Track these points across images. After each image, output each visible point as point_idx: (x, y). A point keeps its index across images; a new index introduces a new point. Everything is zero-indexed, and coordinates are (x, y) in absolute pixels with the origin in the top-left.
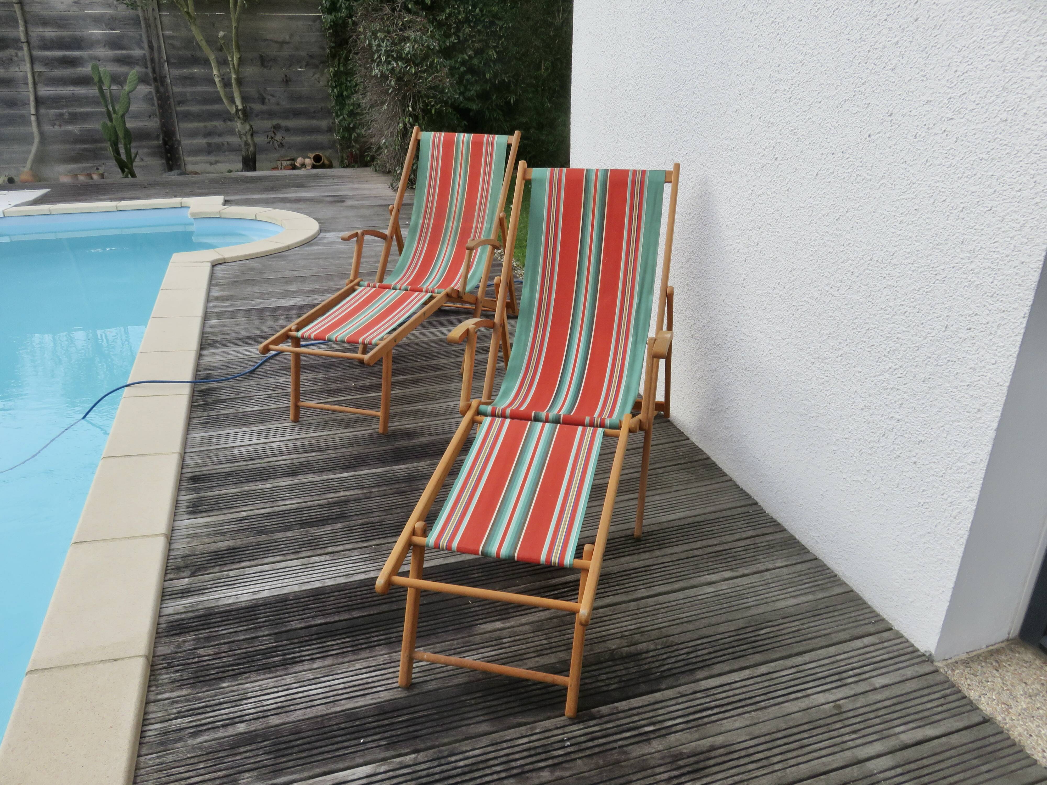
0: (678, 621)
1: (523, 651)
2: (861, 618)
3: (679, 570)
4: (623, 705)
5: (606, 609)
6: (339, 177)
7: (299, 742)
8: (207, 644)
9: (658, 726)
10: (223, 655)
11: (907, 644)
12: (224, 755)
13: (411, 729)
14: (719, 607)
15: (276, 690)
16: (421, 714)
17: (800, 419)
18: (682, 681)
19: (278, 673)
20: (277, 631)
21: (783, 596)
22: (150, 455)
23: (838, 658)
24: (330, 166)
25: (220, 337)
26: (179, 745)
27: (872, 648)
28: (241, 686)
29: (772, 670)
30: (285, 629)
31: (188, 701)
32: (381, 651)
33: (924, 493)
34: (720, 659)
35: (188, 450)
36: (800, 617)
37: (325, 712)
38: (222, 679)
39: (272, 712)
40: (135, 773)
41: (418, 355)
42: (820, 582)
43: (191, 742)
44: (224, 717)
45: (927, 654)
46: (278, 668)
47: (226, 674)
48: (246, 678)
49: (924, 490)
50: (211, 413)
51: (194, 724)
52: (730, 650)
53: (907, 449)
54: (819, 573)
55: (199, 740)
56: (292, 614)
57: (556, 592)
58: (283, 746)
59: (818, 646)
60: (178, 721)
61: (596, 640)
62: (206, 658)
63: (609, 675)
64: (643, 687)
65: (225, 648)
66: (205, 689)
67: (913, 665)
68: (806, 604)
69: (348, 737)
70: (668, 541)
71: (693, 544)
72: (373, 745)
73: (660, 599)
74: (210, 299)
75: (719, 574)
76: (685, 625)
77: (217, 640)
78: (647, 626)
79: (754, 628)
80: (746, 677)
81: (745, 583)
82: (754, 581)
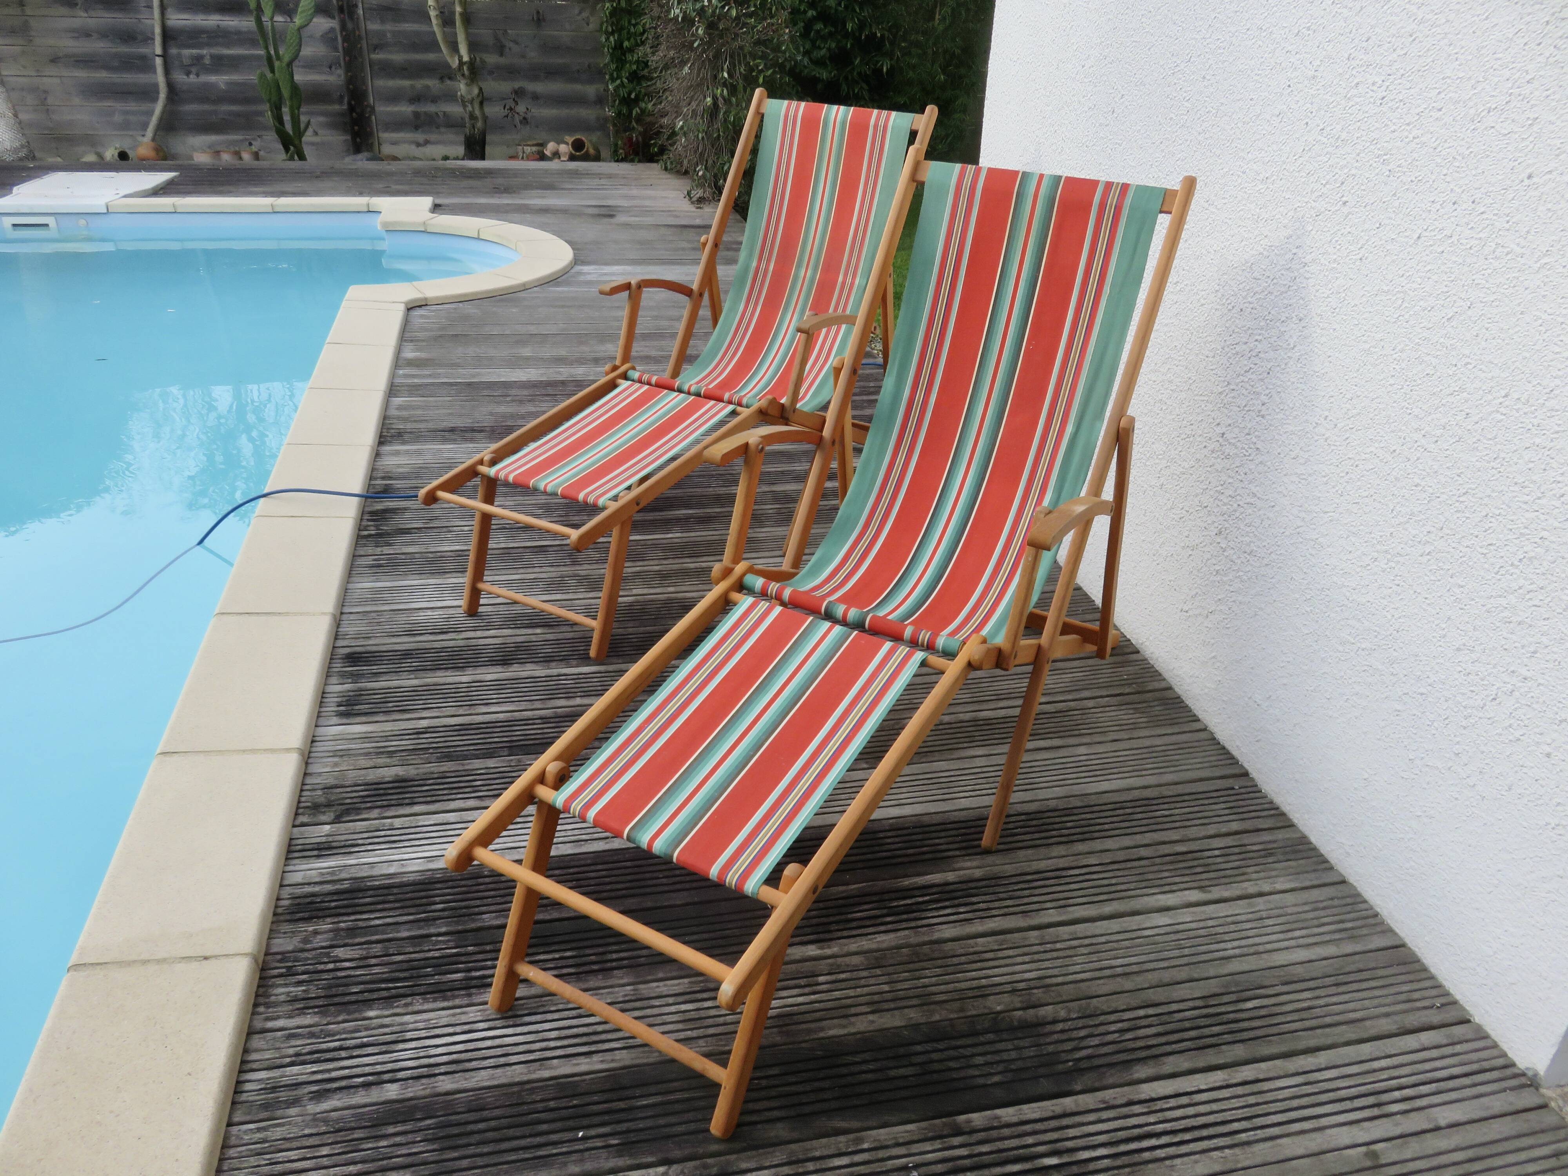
0: (1107, 972)
1: (849, 1001)
2: (1416, 995)
3: (1114, 881)
4: (1008, 1114)
5: (989, 939)
6: (610, 176)
7: (481, 1126)
8: (350, 941)
9: (1065, 1159)
10: (373, 961)
11: (1494, 1052)
12: (362, 1135)
13: (662, 1121)
14: (1176, 953)
15: (450, 1030)
16: (678, 1096)
17: (1341, 649)
18: (1111, 1081)
19: (457, 1002)
20: (460, 928)
21: (1286, 944)
22: (287, 614)
23: (1376, 1065)
24: (597, 158)
25: (409, 426)
26: (293, 1111)
27: (1435, 1053)
28: (398, 1019)
29: (1261, 1076)
30: (473, 925)
31: (312, 1035)
32: (622, 978)
33: (1560, 808)
34: (1175, 1047)
35: (346, 610)
36: (1312, 984)
37: (525, 1078)
38: (368, 1003)
39: (443, 1069)
40: (222, 1153)
41: (713, 476)
42: (1349, 925)
43: (313, 1108)
44: (367, 1070)
45: (1530, 1073)
46: (457, 993)
47: (375, 995)
48: (406, 1005)
49: (1559, 804)
50: (386, 550)
51: (319, 1077)
52: (1193, 1034)
53: (1537, 730)
54: (1349, 908)
55: (326, 1105)
56: (485, 901)
57: (909, 901)
58: (456, 1130)
59: (1343, 1040)
60: (295, 1069)
61: (970, 994)
62: (347, 964)
63: (989, 1058)
64: (1045, 1085)
65: (377, 949)
66: (340, 1018)
67: (1504, 1090)
68: (1324, 962)
69: (559, 1125)
70: (1097, 828)
71: (1138, 837)
72: (599, 1143)
73: (1080, 929)
74: (400, 363)
75: (1179, 894)
76: (1119, 979)
77: (365, 935)
78: (1055, 976)
79: (1233, 997)
80: (1217, 1084)
81: (1222, 915)
82: (1237, 912)
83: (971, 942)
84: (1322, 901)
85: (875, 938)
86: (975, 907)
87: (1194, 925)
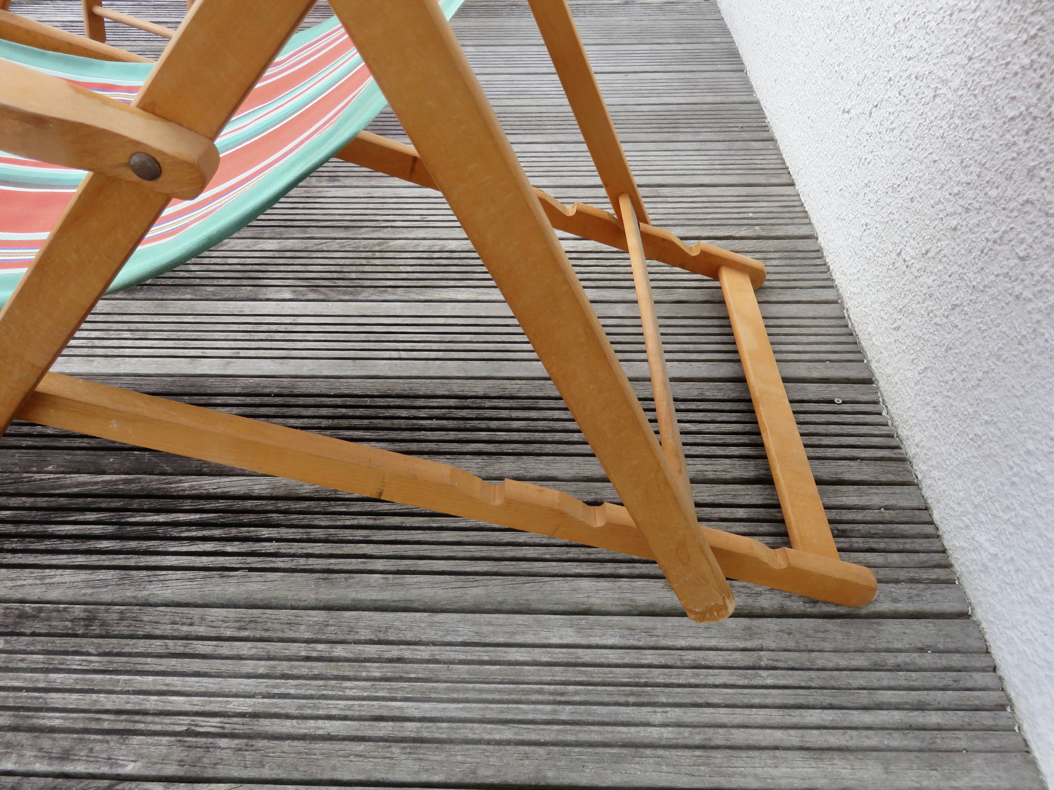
21: (778, 736)
42: (934, 718)
54: (948, 678)
57: (161, 518)
75: (624, 583)
76: (396, 749)
78: (288, 717)
81: (682, 643)
82: (713, 643)
83: (195, 612)
84: (900, 651)
85: (50, 577)
86: (257, 547)
87: (613, 656)
